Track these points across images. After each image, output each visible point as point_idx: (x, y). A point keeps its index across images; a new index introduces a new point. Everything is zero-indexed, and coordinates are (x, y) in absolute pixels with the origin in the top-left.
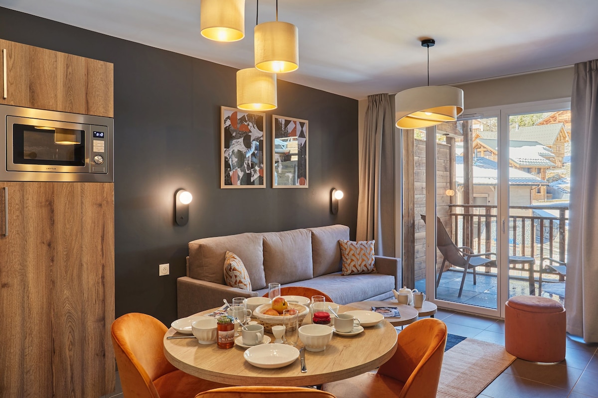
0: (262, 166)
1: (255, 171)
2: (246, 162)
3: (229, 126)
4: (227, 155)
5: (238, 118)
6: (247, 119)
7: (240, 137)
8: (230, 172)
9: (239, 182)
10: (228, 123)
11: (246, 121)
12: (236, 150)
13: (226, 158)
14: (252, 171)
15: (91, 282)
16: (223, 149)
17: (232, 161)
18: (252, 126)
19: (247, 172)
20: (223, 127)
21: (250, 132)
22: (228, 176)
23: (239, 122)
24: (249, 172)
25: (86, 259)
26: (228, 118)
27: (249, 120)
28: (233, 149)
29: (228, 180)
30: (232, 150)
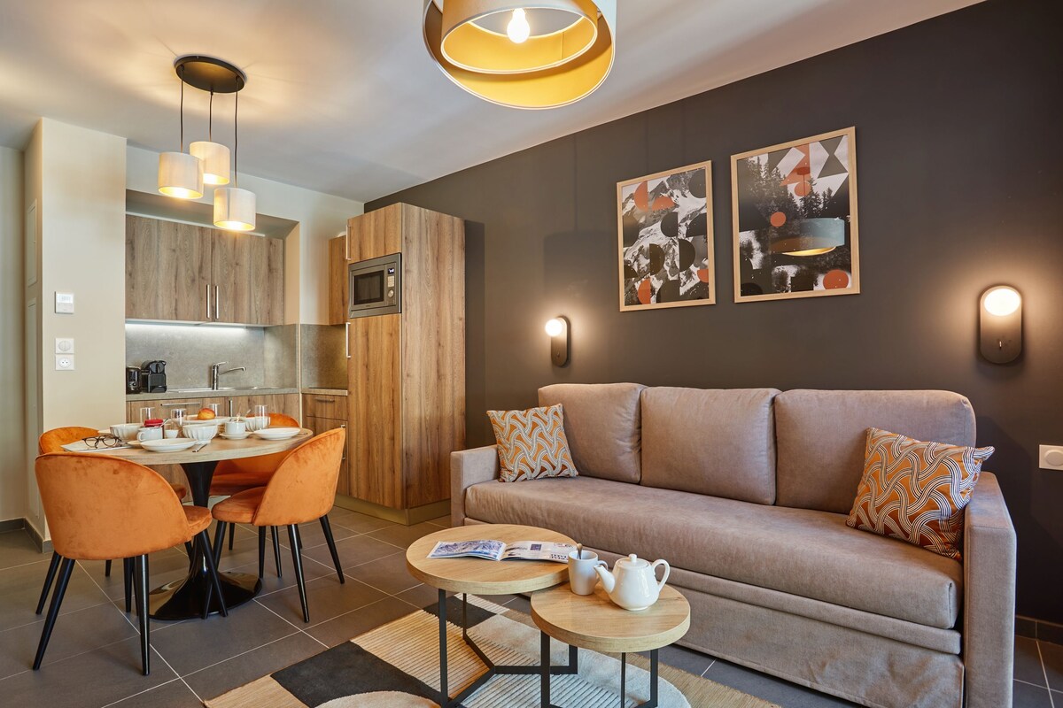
0: (706, 262)
1: (689, 275)
2: (669, 261)
3: (633, 209)
4: (628, 257)
5: (650, 190)
6: (668, 186)
7: (655, 222)
8: (636, 284)
9: (653, 299)
10: (631, 205)
11: (666, 191)
12: (646, 245)
13: (626, 262)
14: (682, 276)
15: (387, 403)
16: (622, 249)
17: (639, 265)
18: (680, 195)
19: (671, 278)
20: (621, 213)
21: (676, 206)
22: (631, 290)
23: (651, 196)
24: (675, 278)
25: (384, 382)
26: (631, 196)
27: (672, 187)
28: (641, 245)
29: (632, 297)
30: (638, 247)
